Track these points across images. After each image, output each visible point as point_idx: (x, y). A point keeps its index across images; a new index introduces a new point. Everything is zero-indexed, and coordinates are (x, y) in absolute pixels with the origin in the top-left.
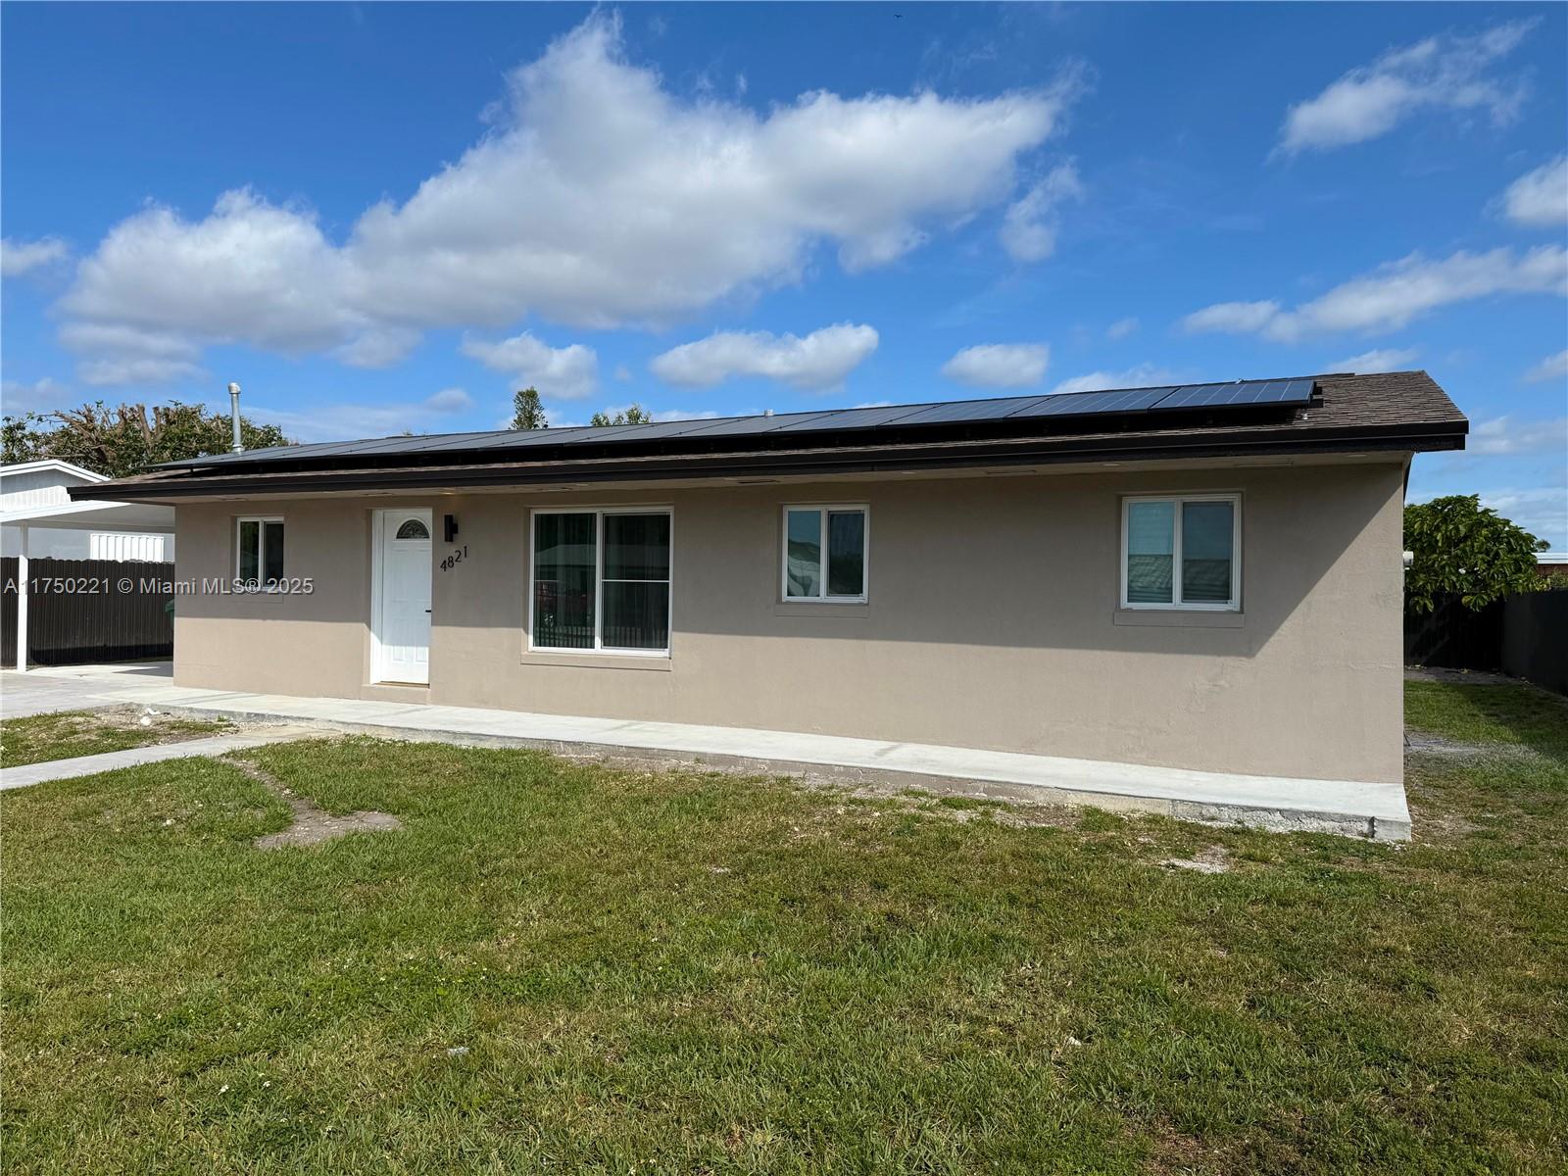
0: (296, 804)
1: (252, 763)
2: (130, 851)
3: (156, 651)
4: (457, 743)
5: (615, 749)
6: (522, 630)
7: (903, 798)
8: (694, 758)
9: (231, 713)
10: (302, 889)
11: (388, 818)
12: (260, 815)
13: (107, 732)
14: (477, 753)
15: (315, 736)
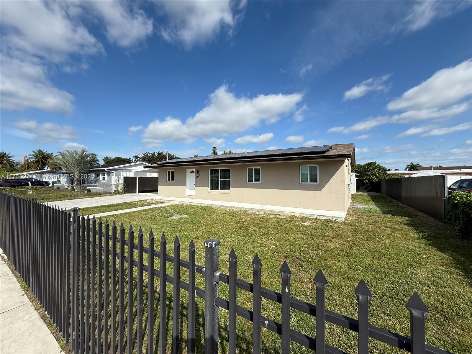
0: (174, 213)
1: (169, 207)
2: (151, 219)
3: (156, 191)
4: (198, 205)
5: (221, 206)
6: (208, 187)
7: (264, 214)
8: (233, 207)
9: (166, 200)
10: (173, 225)
11: (187, 215)
12: (169, 215)
13: (149, 203)
14: (201, 206)
15: (178, 204)
